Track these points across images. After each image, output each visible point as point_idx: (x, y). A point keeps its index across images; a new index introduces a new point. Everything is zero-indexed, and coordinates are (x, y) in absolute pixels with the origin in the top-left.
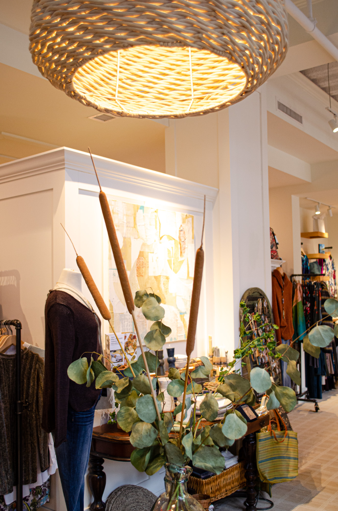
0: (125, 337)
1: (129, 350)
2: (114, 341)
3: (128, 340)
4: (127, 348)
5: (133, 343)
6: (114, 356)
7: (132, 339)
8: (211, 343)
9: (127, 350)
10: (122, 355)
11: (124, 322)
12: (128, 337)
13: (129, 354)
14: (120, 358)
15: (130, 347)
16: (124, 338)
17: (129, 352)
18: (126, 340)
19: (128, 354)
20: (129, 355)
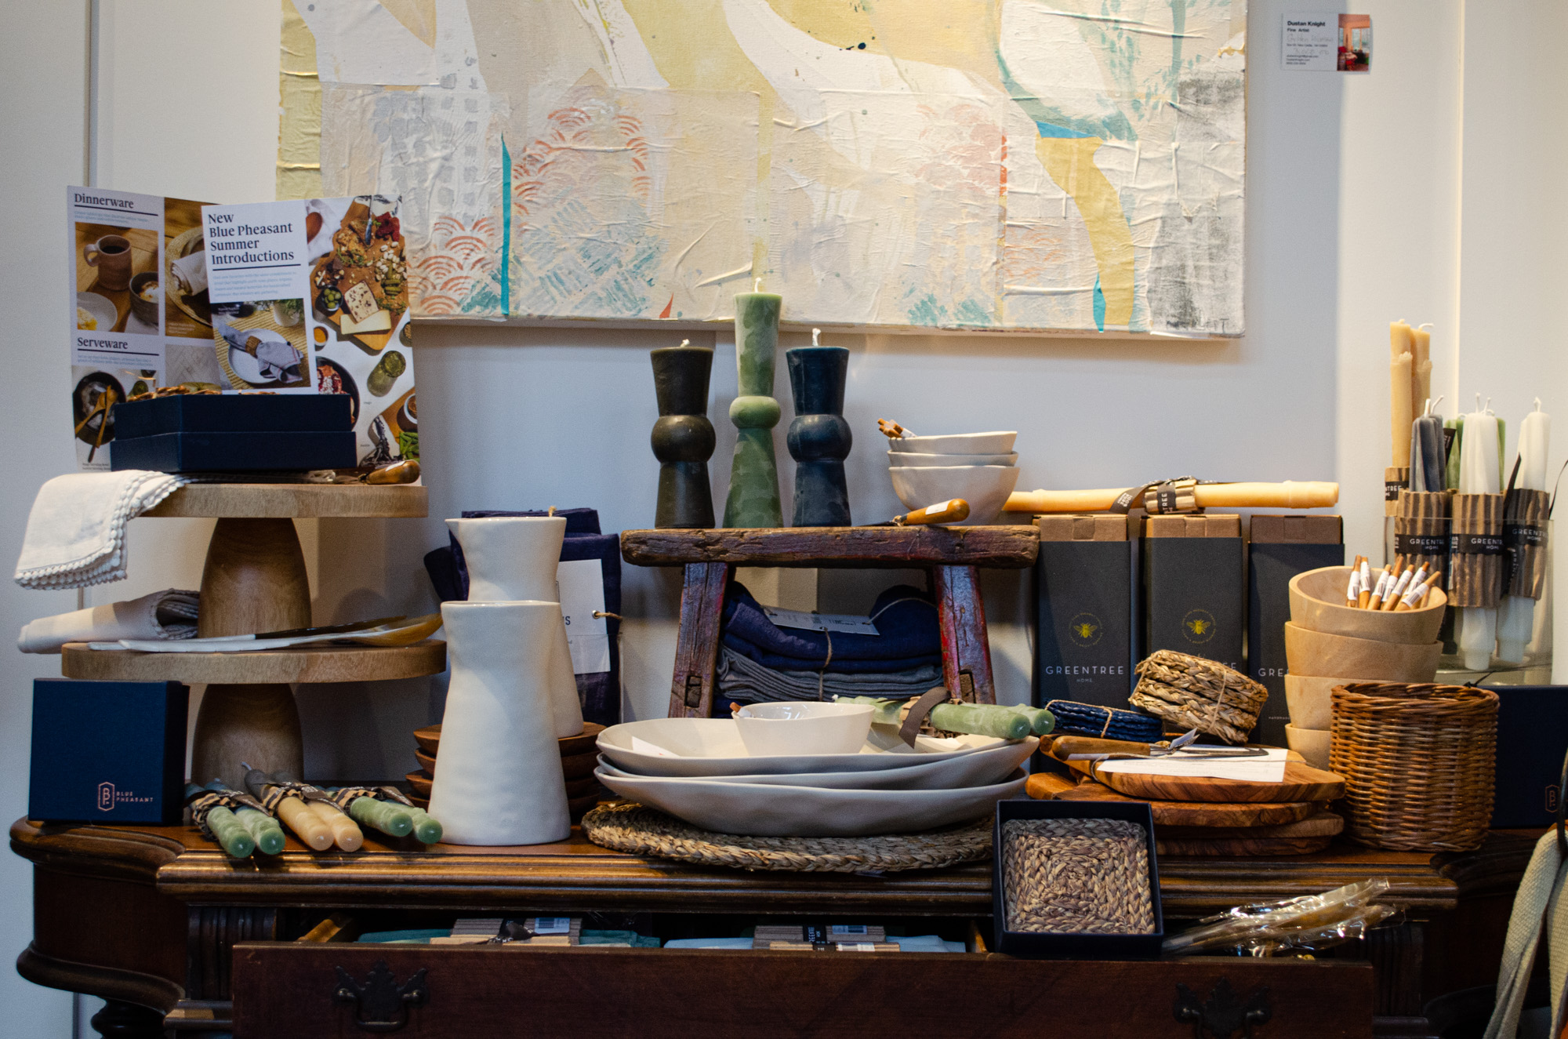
0: (315, 222)
1: (346, 310)
2: (229, 246)
3: (338, 241)
4: (331, 296)
5: (376, 270)
6: (242, 341)
7: (365, 242)
8: (1416, 385)
9: (333, 307)
10: (296, 341)
11: (419, 146)
12: (332, 223)
13: (352, 338)
14: (288, 360)
15: (355, 294)
16: (301, 228)
17: (347, 325)
18: (324, 244)
19: (341, 337)
20: (348, 344)
